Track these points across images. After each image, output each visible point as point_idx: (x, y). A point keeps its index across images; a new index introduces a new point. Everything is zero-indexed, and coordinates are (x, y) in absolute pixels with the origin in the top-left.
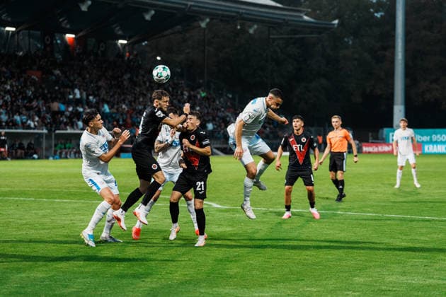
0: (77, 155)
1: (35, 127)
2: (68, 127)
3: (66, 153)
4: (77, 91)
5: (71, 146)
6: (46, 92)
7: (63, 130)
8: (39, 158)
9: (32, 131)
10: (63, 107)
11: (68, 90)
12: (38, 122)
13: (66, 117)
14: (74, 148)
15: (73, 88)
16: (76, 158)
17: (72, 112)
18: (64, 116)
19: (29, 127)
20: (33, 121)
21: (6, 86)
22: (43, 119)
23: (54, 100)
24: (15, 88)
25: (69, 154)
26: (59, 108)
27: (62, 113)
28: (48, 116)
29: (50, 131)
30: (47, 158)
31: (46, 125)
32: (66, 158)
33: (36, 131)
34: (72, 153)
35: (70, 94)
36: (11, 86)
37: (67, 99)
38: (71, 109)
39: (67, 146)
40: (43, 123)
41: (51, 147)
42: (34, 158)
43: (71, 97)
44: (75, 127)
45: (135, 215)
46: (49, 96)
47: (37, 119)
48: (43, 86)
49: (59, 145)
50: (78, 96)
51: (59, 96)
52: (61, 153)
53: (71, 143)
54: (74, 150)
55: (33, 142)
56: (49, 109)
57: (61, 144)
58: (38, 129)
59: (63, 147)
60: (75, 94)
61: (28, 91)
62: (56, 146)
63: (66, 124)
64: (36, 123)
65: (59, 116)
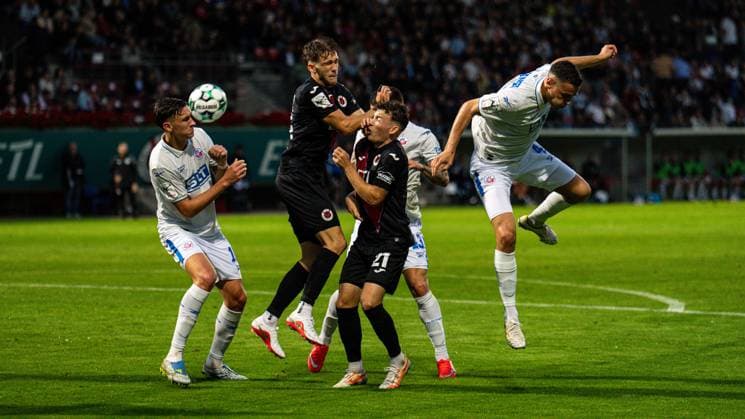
0: (715, 193)
1: (608, 122)
2: (694, 121)
3: (685, 188)
4: (729, 26)
5: (700, 168)
6: (645, 29)
7: (679, 126)
8: (611, 200)
9: (597, 132)
10: (684, 69)
11: (705, 23)
12: (614, 108)
13: (693, 94)
14: (705, 174)
15: (718, 18)
16: (710, 198)
17: (707, 82)
18: (685, 93)
19: (589, 122)
20: (603, 106)
21: (541, 19)
22: (628, 99)
23: (662, 50)
24: (565, 24)
25: (692, 187)
26: (673, 72)
27: (682, 84)
28: (644, 92)
29: (644, 130)
30: (631, 199)
31: (634, 116)
32: (685, 198)
33: (608, 132)
34: (702, 186)
35: (710, 33)
36: (557, 18)
37: (699, 48)
38: (707, 72)
39: (689, 167)
40: (629, 109)
41: (642, 172)
42: (598, 201)
43: (712, 40)
44: (714, 119)
45: (294, 329)
46: (652, 39)
47: (613, 99)
48: (640, 14)
49: (668, 166)
50: (731, 37)
51: (680, 39)
52: (670, 188)
53: (697, 160)
54: (708, 179)
55: (597, 160)
56: (648, 75)
57: (673, 163)
58: (613, 126)
59: (676, 170)
60: (721, 33)
61: (597, 32)
62: (657, 167)
63: (690, 112)
64: (610, 112)
65: (673, 91)
